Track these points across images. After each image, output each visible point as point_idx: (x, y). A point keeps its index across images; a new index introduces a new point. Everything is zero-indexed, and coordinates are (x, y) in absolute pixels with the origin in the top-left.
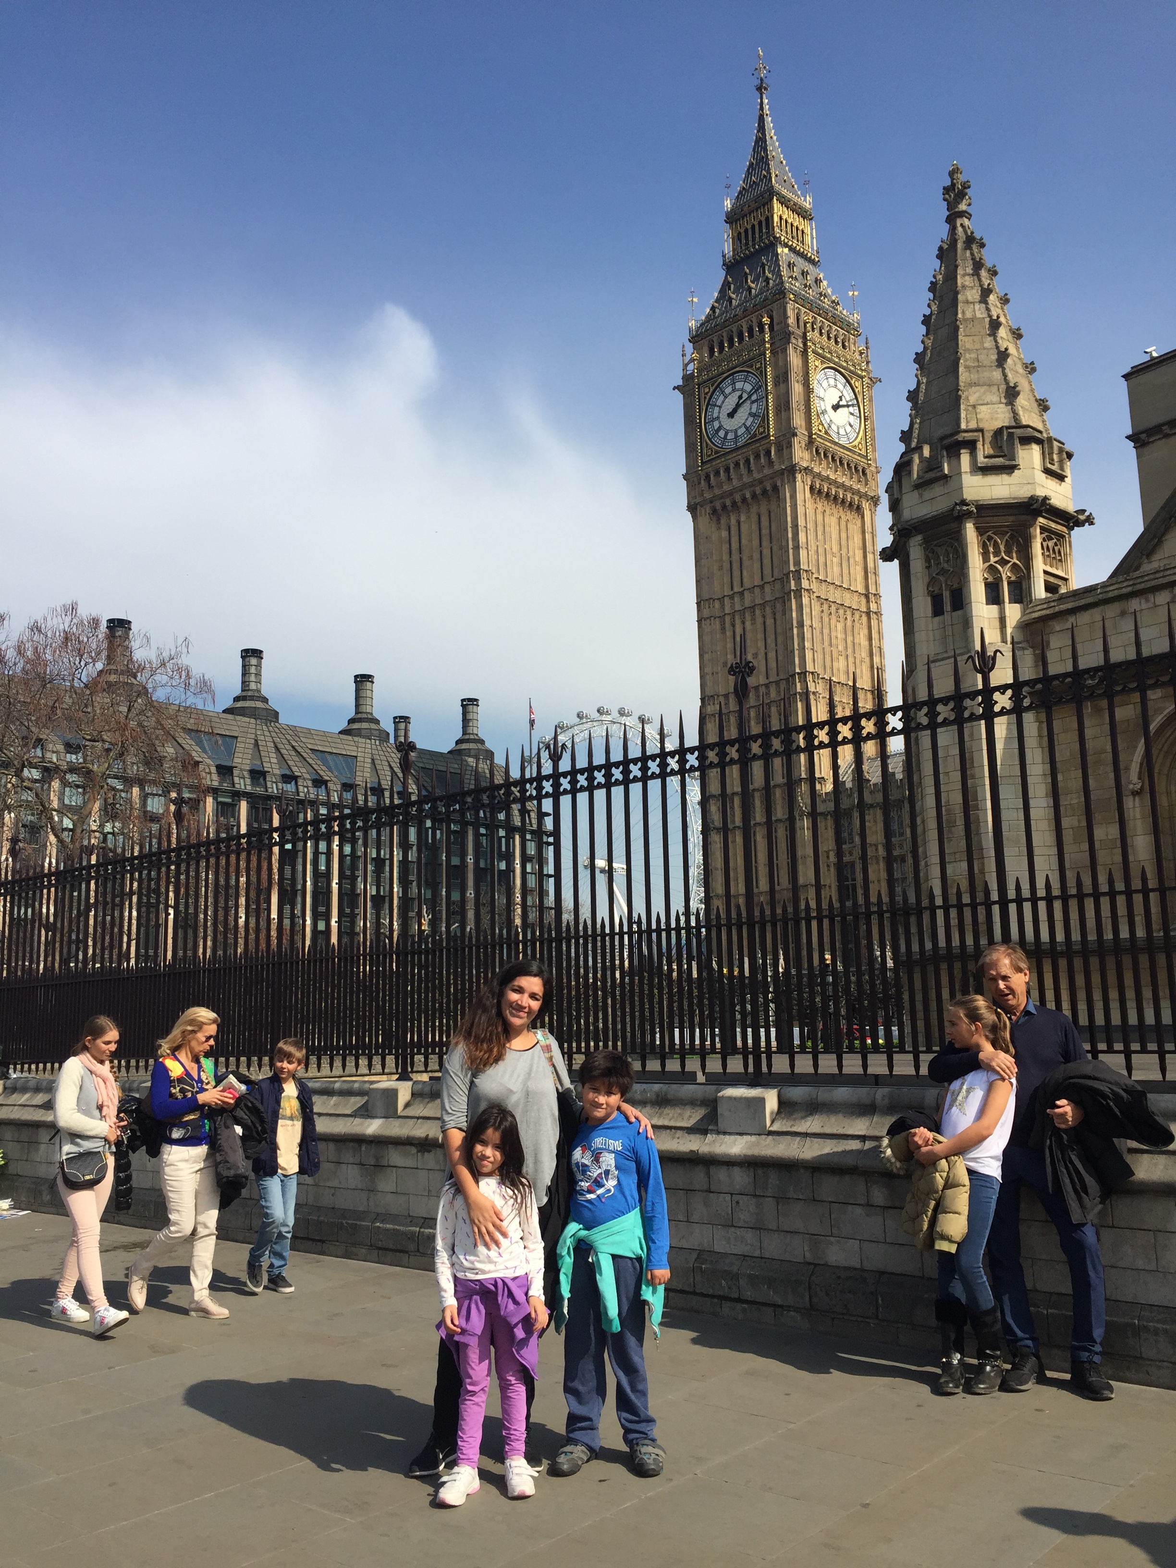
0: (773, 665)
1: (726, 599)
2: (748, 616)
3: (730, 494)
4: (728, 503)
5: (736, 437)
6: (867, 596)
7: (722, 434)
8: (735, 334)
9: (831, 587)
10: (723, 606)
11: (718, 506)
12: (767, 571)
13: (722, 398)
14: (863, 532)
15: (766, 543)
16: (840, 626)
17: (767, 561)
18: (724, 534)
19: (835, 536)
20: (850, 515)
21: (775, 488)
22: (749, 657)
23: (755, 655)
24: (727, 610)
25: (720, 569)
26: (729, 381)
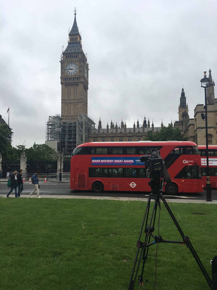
0: (75, 112)
1: (67, 100)
2: (71, 104)
3: (70, 83)
5: (72, 74)
6: (86, 103)
7: (69, 72)
8: (71, 56)
10: (66, 101)
11: (67, 84)
12: (75, 97)
13: (69, 66)
14: (86, 93)
15: (75, 93)
17: (75, 96)
18: (68, 89)
20: (85, 90)
21: (78, 84)
22: (71, 110)
23: (72, 111)
24: (67, 102)
25: (66, 95)
26: (71, 64)
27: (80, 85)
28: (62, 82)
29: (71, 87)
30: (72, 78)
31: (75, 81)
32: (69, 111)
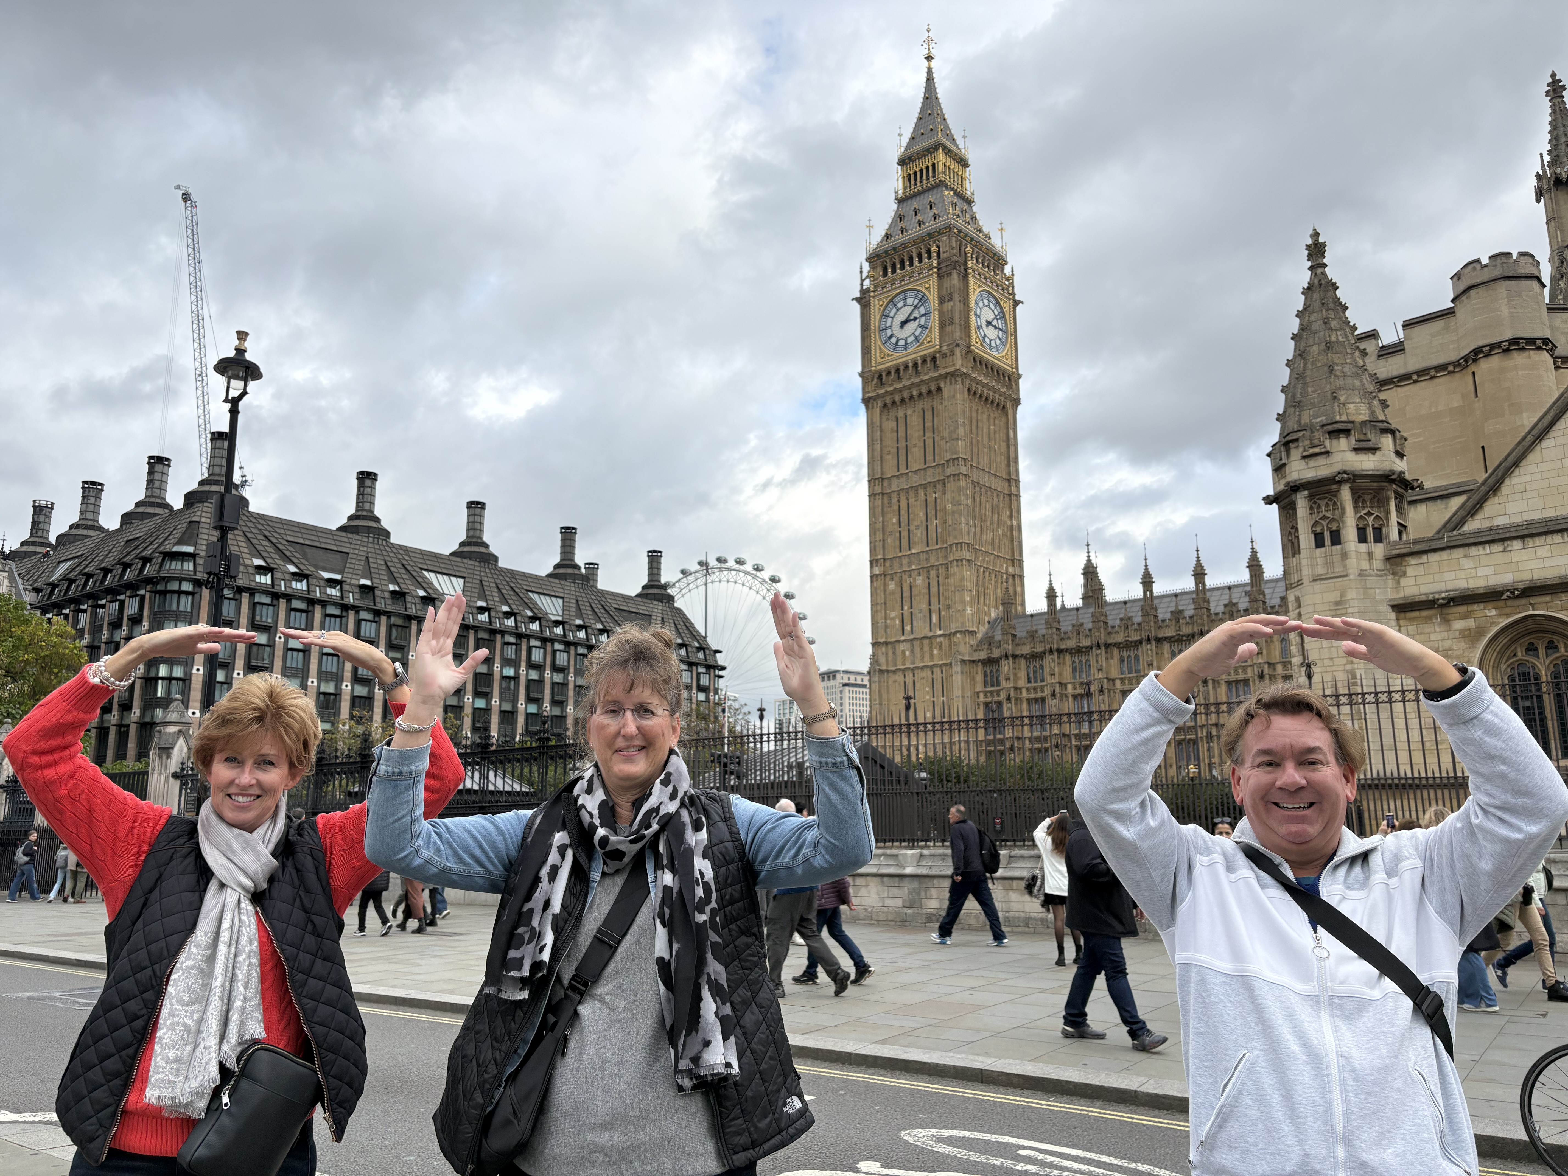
0: (932, 535)
1: (894, 480)
2: (912, 494)
3: (900, 390)
4: (897, 398)
5: (906, 344)
6: (1009, 481)
7: (894, 340)
8: (906, 258)
9: (981, 473)
10: (890, 485)
11: (888, 400)
12: (930, 457)
13: (894, 310)
14: (1007, 428)
15: (929, 434)
16: (988, 506)
17: (929, 450)
18: (894, 423)
19: (985, 430)
20: (997, 414)
21: (939, 389)
22: (912, 528)
23: (917, 527)
24: (894, 487)
25: (889, 453)
26: (901, 297)
27: (946, 393)
28: (867, 396)
29: (909, 412)
30: (907, 367)
31: (926, 374)
32: (905, 534)
